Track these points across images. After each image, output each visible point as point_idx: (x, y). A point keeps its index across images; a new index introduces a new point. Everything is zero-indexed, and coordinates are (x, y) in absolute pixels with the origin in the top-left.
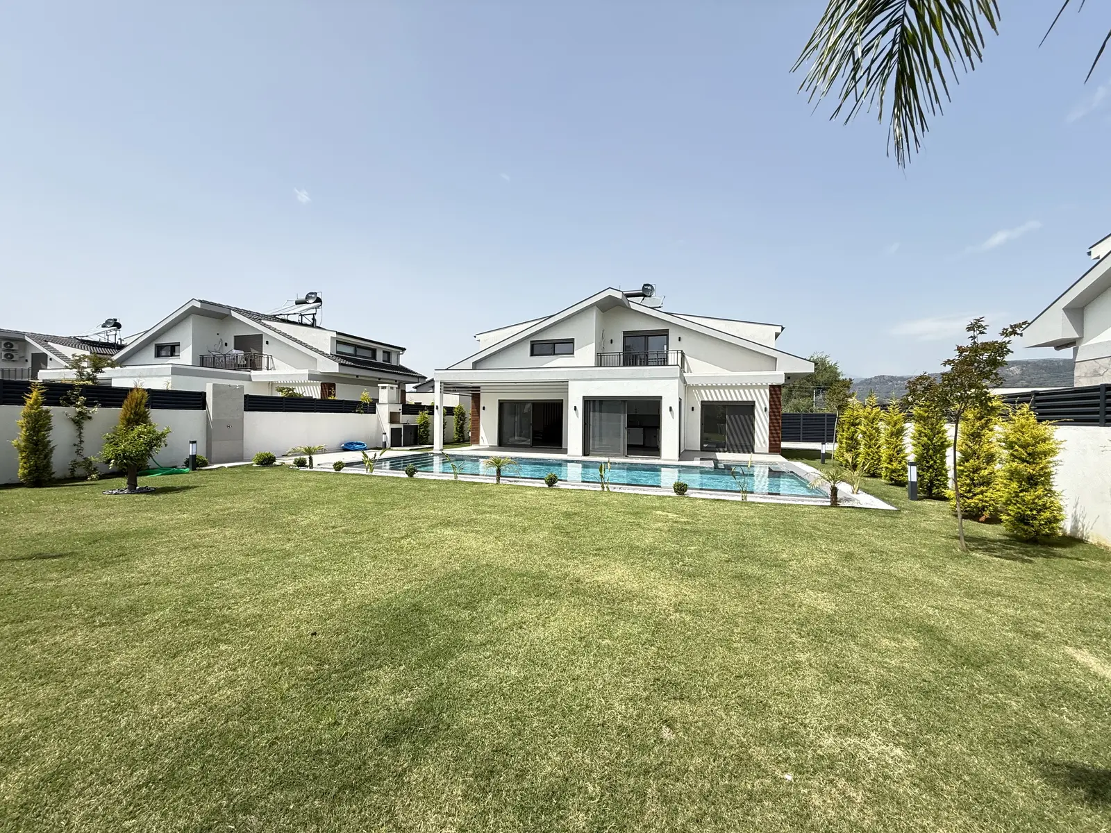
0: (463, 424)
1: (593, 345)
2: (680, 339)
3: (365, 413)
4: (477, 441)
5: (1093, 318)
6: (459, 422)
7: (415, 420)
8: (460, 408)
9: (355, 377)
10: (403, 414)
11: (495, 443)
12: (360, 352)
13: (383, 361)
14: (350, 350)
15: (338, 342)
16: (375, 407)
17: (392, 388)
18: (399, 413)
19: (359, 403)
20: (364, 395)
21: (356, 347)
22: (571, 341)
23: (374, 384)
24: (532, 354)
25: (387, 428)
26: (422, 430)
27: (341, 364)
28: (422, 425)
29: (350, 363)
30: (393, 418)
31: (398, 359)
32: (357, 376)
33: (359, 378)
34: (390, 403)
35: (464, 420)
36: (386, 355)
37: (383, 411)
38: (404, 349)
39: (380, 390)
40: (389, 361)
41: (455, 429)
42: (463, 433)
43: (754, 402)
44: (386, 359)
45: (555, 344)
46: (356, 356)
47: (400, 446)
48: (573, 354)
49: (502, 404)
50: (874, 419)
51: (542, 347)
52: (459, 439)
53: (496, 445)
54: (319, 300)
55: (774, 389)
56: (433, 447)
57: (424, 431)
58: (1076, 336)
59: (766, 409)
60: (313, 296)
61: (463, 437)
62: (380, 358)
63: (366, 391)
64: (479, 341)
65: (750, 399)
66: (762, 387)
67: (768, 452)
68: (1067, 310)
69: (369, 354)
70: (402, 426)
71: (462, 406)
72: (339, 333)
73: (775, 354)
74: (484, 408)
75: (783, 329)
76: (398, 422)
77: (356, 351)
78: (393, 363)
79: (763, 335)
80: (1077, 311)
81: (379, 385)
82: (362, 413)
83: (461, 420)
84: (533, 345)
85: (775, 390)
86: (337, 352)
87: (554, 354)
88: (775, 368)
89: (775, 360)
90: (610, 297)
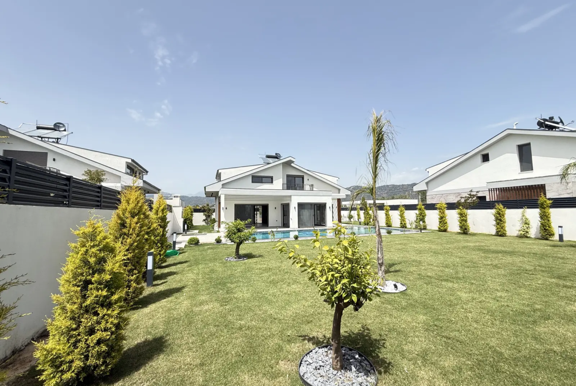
1: (281, 179)
2: (308, 180)
5: (430, 185)
14: (129, 171)
15: (127, 165)
24: (252, 182)
38: (147, 172)
43: (333, 205)
45: (263, 178)
48: (272, 182)
49: (236, 205)
50: (388, 210)
51: (257, 179)
55: (338, 200)
58: (426, 189)
59: (336, 207)
60: (62, 125)
66: (335, 199)
68: (426, 183)
72: (133, 160)
73: (340, 188)
75: (339, 179)
79: (333, 180)
80: (427, 183)
84: (253, 177)
87: (262, 183)
88: (339, 193)
89: (339, 190)
90: (290, 160)
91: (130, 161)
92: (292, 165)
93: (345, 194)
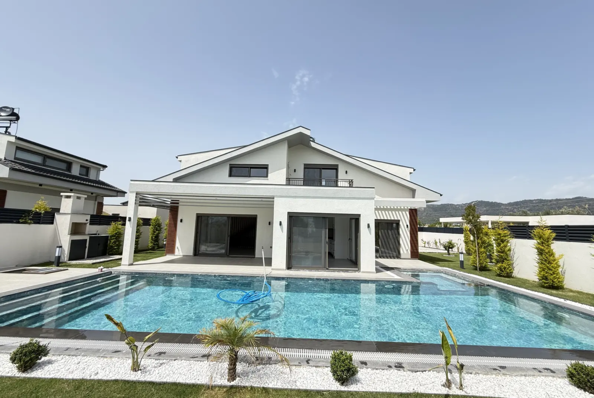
0: (159, 233)
2: (346, 172)
3: (35, 223)
4: (172, 251)
6: (154, 232)
7: (105, 230)
8: (157, 220)
9: (38, 186)
10: (90, 224)
11: (191, 253)
12: (49, 162)
13: (80, 174)
14: (38, 159)
15: (18, 148)
16: (53, 217)
17: (79, 198)
18: (86, 224)
19: (29, 212)
20: (40, 204)
21: (45, 157)
22: (265, 167)
23: (56, 193)
24: (230, 175)
25: (66, 240)
26: (113, 241)
27: (12, 169)
28: (113, 236)
29: (29, 170)
30: (76, 228)
31: (98, 175)
32: (41, 185)
33: (43, 187)
34: (74, 213)
35: (160, 230)
36: (85, 170)
37: (63, 222)
38: (105, 167)
39: (63, 199)
40: (87, 174)
41: (150, 238)
42: (157, 241)
43: (399, 221)
44: (84, 173)
45: (251, 168)
46: (44, 166)
47: (82, 258)
48: (267, 177)
49: (199, 217)
50: (548, 239)
51: (240, 170)
52: (154, 247)
53: (192, 255)
54: (13, 114)
55: (412, 211)
56: (121, 259)
57: (115, 242)
59: (407, 226)
60: (9, 110)
61: (158, 245)
62: (76, 171)
63: (42, 200)
64: (180, 161)
65: (396, 219)
66: (404, 210)
67: (410, 257)
69: (64, 166)
70: (87, 238)
71: (159, 218)
73: (414, 187)
74: (181, 221)
75: (414, 170)
76: (84, 234)
77: (44, 161)
78: (92, 176)
81: (62, 194)
82: (30, 223)
83: (157, 230)
84: (232, 167)
85: (413, 213)
86: (15, 158)
87: (250, 177)
88: (414, 197)
89: (414, 191)
90: (301, 133)
91: (13, 139)
92: (313, 144)
93: (424, 200)
